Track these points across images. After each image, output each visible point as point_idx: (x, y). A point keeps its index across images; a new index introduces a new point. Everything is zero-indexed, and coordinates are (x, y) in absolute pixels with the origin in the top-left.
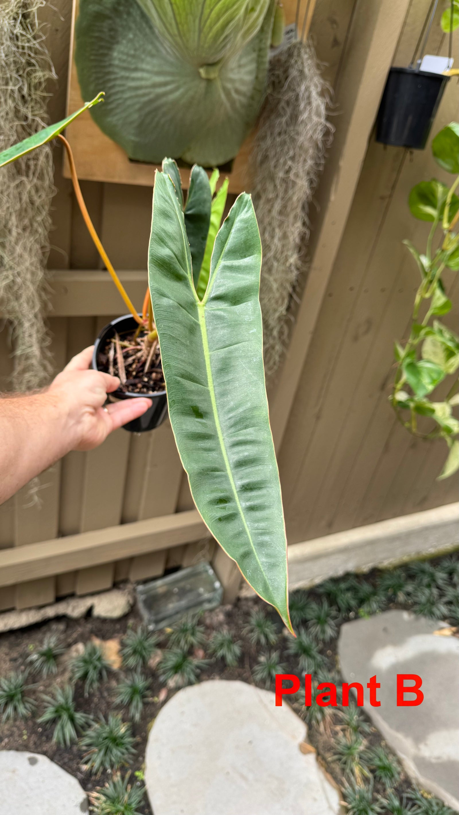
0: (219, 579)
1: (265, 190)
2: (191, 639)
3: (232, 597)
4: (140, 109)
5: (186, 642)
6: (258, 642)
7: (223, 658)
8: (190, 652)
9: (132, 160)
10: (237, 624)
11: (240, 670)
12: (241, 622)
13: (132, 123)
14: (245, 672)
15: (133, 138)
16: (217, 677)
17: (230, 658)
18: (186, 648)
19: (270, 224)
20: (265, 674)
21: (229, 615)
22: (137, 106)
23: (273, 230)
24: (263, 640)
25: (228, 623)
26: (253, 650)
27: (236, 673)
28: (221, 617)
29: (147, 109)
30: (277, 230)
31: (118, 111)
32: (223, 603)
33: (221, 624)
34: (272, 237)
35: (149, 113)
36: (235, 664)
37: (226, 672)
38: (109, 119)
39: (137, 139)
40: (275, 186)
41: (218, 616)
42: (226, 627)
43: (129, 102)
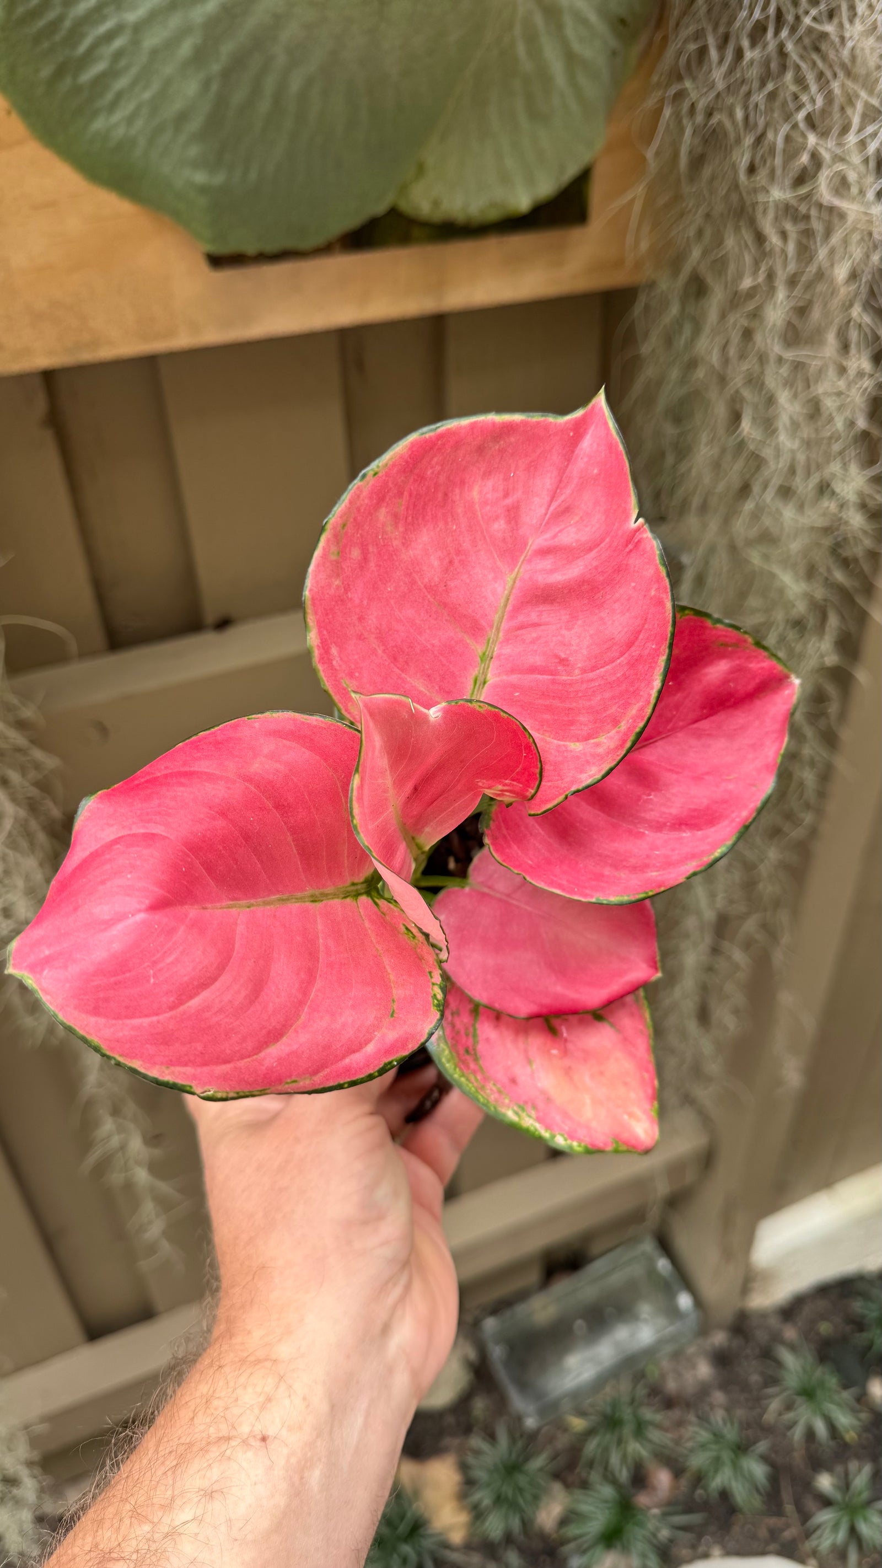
0: (688, 1285)
1: (720, 265)
2: (635, 1448)
3: (727, 1314)
4: (200, 57)
5: (624, 1458)
6: (810, 1435)
7: (725, 1495)
8: (640, 1479)
9: (217, 261)
10: (745, 1387)
11: (773, 1521)
12: (755, 1378)
13: (182, 118)
14: (788, 1526)
15: (200, 177)
16: (716, 1551)
17: (740, 1493)
18: (624, 1475)
19: (755, 381)
20: (842, 1535)
21: (722, 1359)
22: (186, 48)
23: (771, 400)
24: (820, 1428)
25: (724, 1385)
26: (798, 1457)
27: (763, 1533)
28: (704, 1370)
29: (227, 49)
30: (783, 397)
31: (122, 83)
32: (704, 1330)
33: (704, 1391)
34: (768, 425)
35: (238, 63)
36: (757, 1502)
37: (736, 1529)
38: (99, 124)
39: (219, 179)
40: (760, 238)
41: (694, 1366)
42: (719, 1397)
43: (151, 40)
